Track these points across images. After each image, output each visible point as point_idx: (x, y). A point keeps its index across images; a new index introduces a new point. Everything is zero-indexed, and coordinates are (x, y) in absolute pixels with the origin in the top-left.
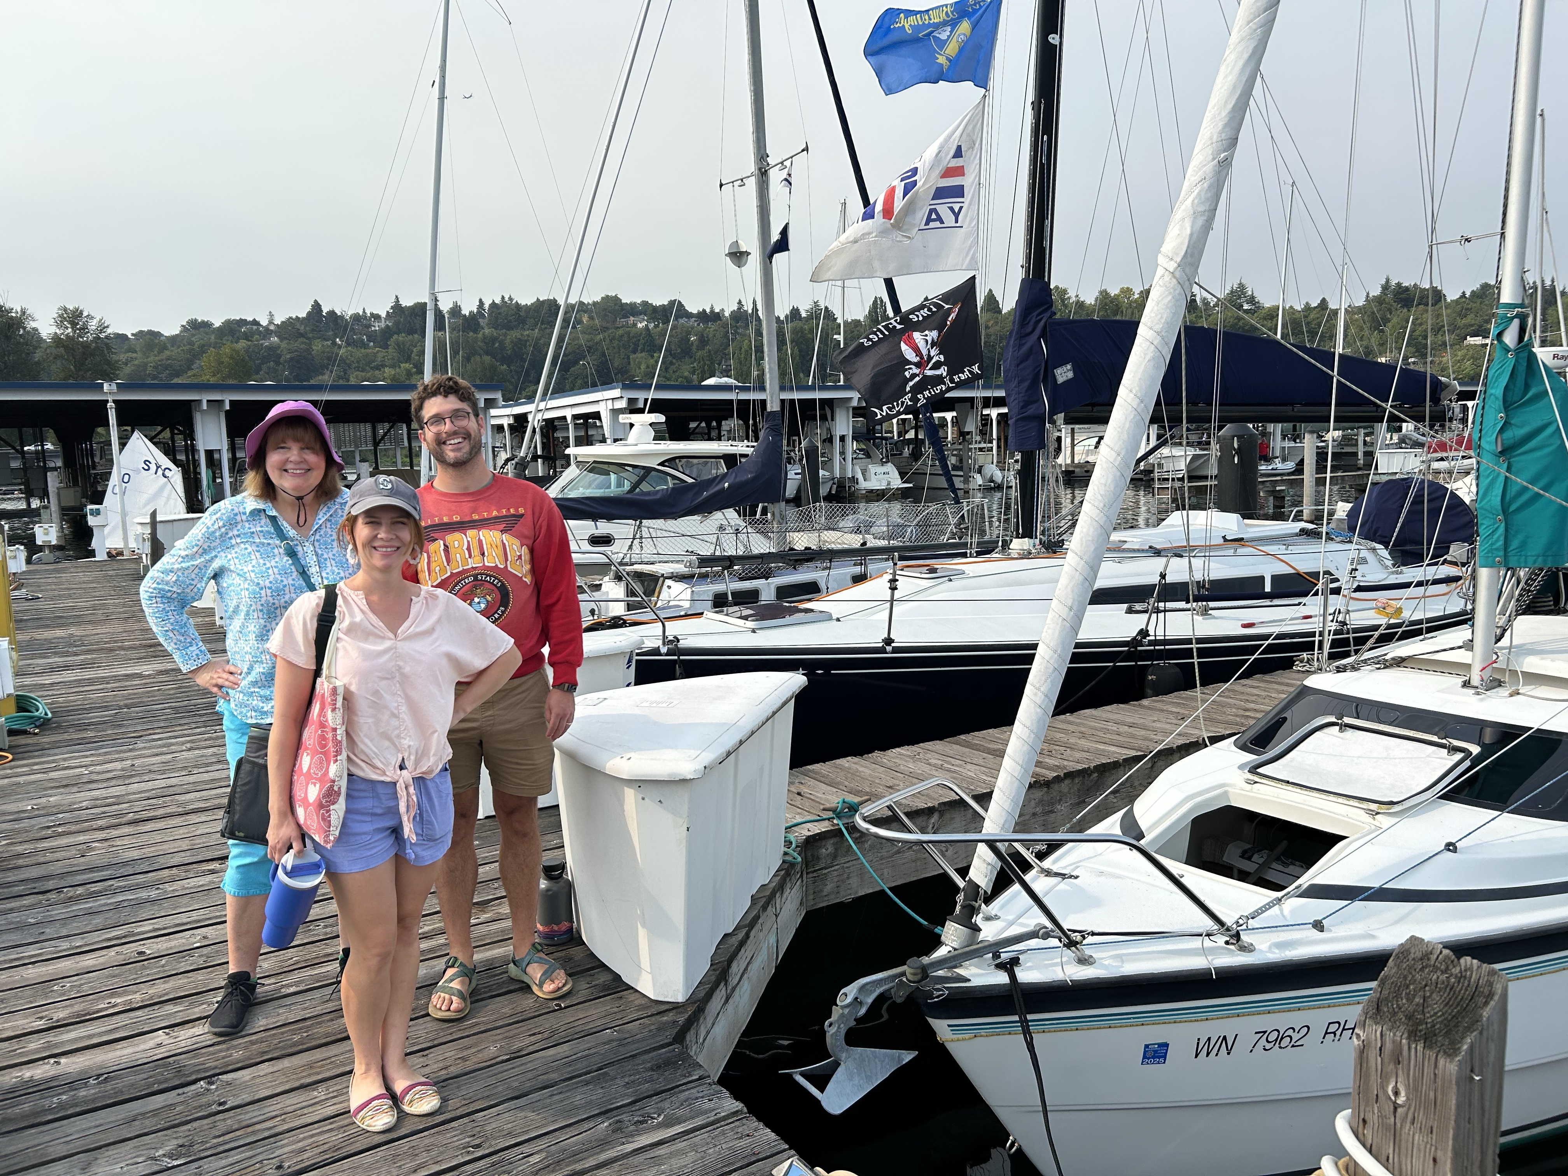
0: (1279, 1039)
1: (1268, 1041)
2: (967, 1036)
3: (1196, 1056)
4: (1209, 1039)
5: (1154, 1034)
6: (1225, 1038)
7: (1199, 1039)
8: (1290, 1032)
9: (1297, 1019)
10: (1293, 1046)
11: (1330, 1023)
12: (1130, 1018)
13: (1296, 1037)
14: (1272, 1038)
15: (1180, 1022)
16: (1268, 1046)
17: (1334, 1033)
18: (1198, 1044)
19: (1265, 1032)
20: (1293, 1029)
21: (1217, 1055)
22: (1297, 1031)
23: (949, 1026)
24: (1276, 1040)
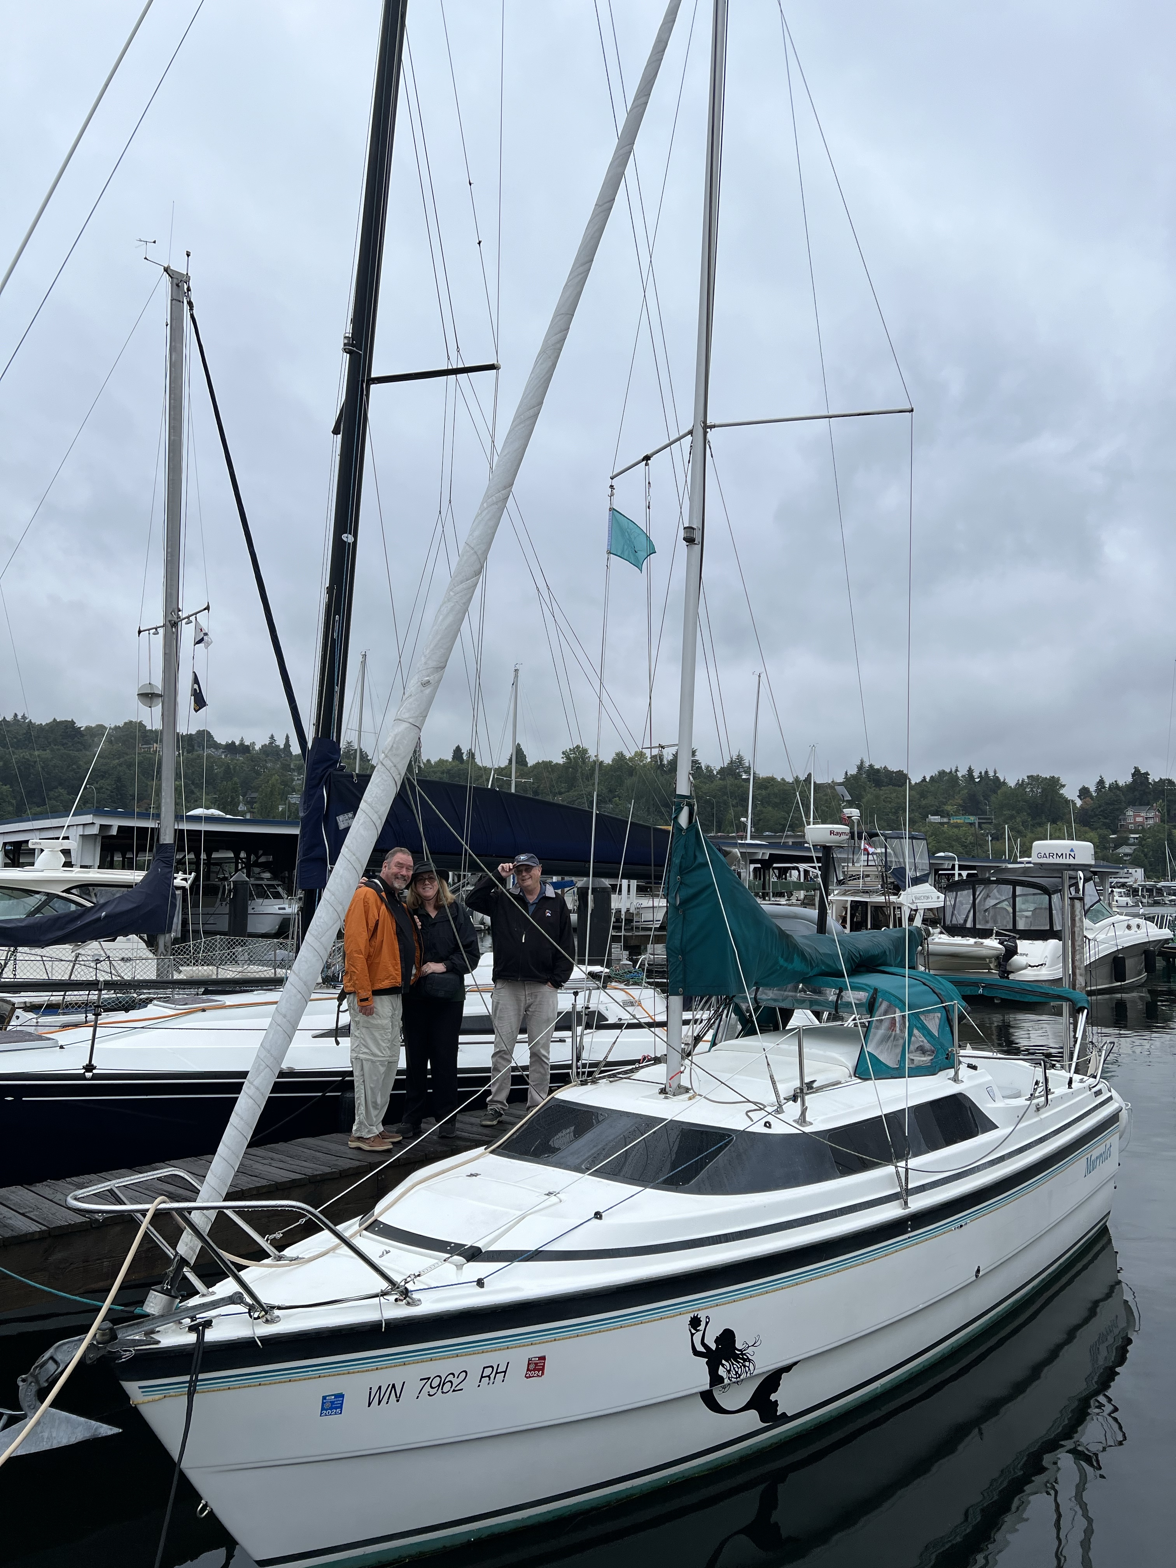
0: (441, 1385)
1: (432, 1387)
2: (157, 1397)
3: (370, 1404)
4: (380, 1387)
5: (330, 1385)
6: (394, 1386)
7: (371, 1389)
8: (450, 1378)
9: (456, 1365)
10: (454, 1391)
11: (484, 1368)
12: (308, 1371)
13: (456, 1381)
14: (436, 1383)
15: (353, 1373)
16: (432, 1392)
17: (489, 1376)
18: (370, 1392)
19: (429, 1379)
20: (453, 1374)
21: (387, 1403)
22: (456, 1376)
23: (140, 1388)
24: (439, 1385)
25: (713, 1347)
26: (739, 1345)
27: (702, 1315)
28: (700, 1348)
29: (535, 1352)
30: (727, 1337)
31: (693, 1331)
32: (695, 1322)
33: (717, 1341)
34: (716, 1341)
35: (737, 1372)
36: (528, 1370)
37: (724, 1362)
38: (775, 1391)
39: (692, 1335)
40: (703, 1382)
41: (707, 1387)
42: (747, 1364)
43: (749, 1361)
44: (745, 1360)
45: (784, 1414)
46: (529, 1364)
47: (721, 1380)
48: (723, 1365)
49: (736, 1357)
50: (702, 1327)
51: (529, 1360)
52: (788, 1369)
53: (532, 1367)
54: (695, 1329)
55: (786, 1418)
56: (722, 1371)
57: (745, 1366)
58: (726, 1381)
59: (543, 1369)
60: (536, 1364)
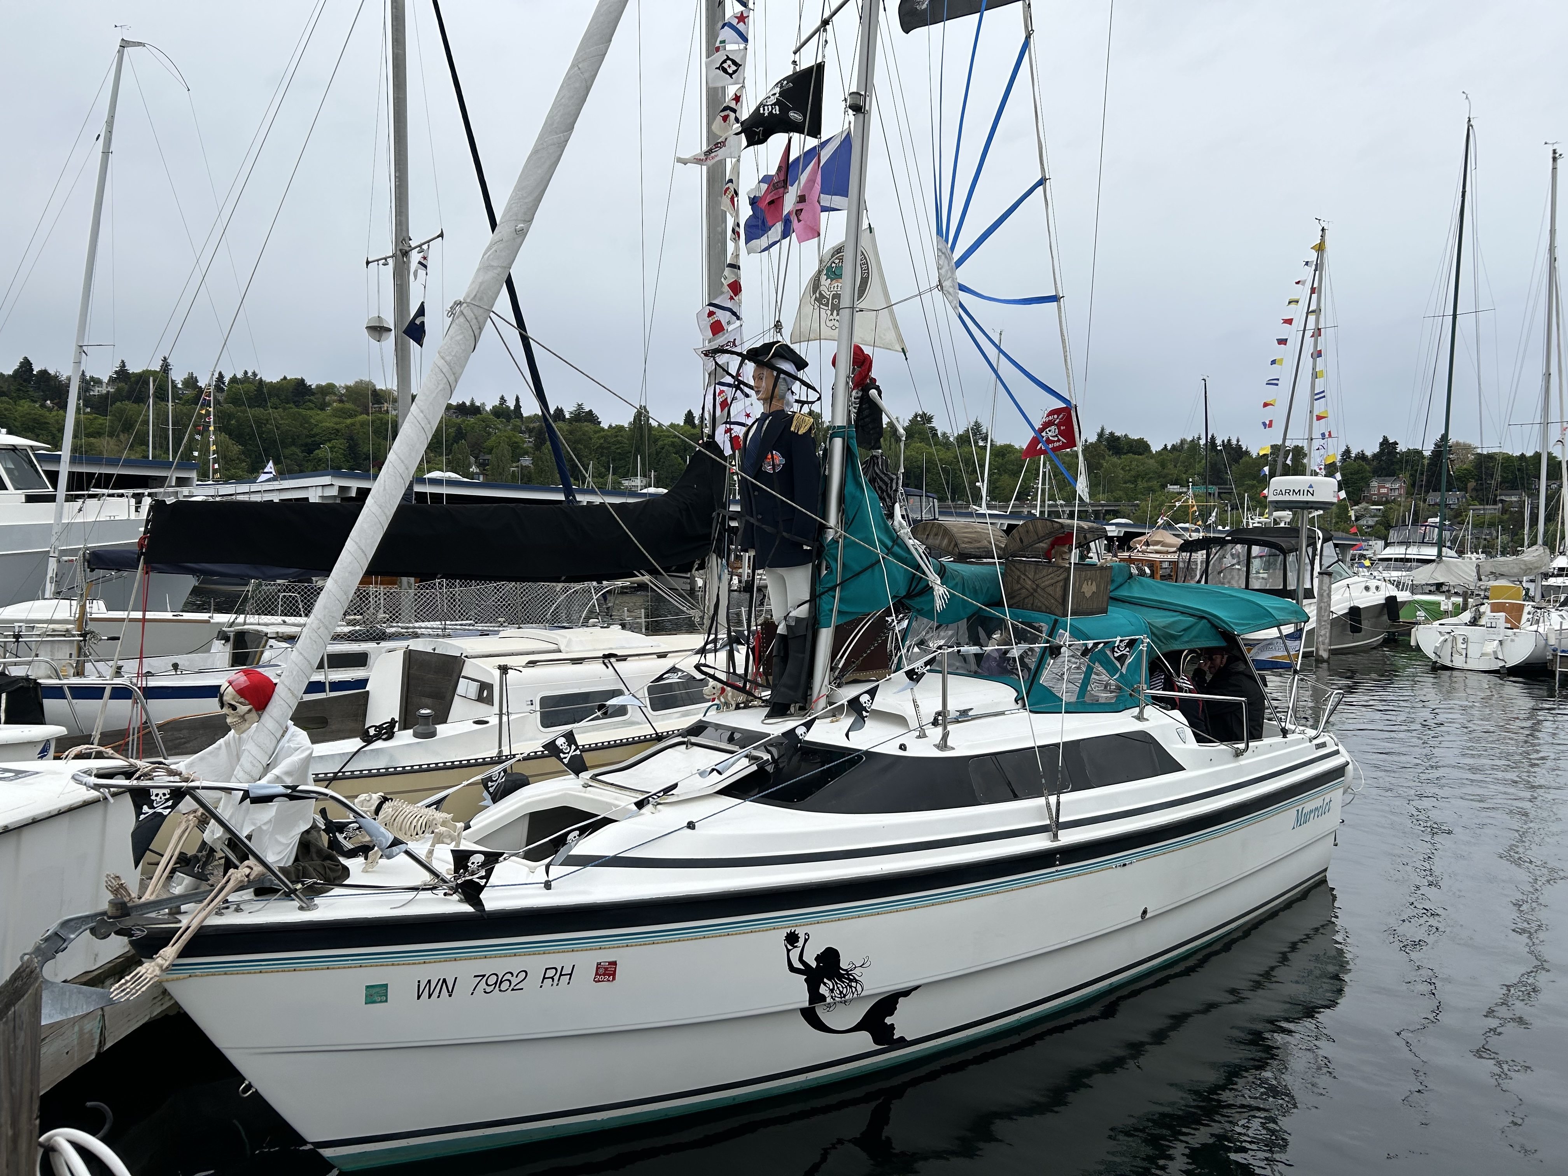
0: (499, 983)
1: (488, 985)
2: (181, 976)
3: (419, 997)
4: (429, 981)
5: (375, 975)
6: (444, 981)
7: (419, 982)
8: (508, 976)
9: (515, 964)
10: (513, 990)
11: (547, 969)
12: (347, 960)
13: (515, 981)
14: (492, 980)
15: (398, 965)
16: (489, 989)
17: (552, 978)
18: (419, 986)
19: (484, 976)
20: (512, 974)
21: (439, 997)
22: (515, 975)
24: (496, 983)
25: (814, 964)
26: (844, 964)
27: (801, 932)
28: (797, 965)
29: (605, 956)
30: (830, 957)
31: (790, 947)
32: (792, 939)
33: (818, 959)
34: (816, 959)
35: (841, 992)
36: (597, 974)
37: (825, 980)
38: (891, 1013)
39: (788, 951)
40: (803, 1000)
41: (807, 1004)
42: (854, 984)
43: (857, 981)
44: (851, 981)
45: (902, 1039)
46: (597, 968)
47: (823, 998)
48: (825, 984)
49: (841, 977)
50: (800, 944)
51: (599, 964)
52: (906, 993)
53: (601, 971)
54: (792, 945)
55: (903, 1042)
56: (823, 990)
57: (851, 987)
58: (829, 1000)
59: (614, 974)
60: (606, 969)
